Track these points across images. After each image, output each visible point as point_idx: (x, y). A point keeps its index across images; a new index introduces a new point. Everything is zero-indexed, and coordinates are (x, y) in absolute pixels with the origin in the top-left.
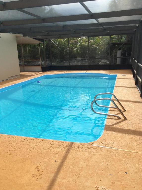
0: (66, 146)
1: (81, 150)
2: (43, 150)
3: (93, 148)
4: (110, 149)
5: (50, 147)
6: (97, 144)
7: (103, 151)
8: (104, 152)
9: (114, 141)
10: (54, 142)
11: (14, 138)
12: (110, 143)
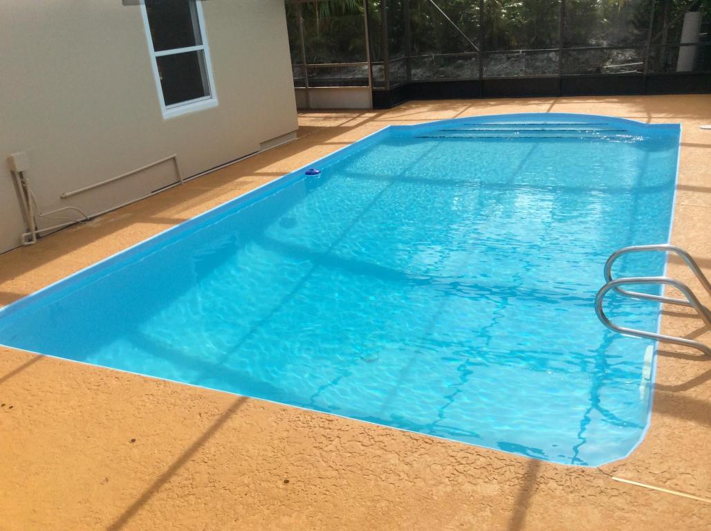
0: (516, 473)
1: (573, 495)
2: (434, 485)
3: (615, 492)
4: (682, 497)
5: (455, 472)
6: (630, 475)
7: (655, 506)
8: (660, 509)
9: (695, 461)
10: (469, 455)
11: (327, 426)
12: (682, 470)
